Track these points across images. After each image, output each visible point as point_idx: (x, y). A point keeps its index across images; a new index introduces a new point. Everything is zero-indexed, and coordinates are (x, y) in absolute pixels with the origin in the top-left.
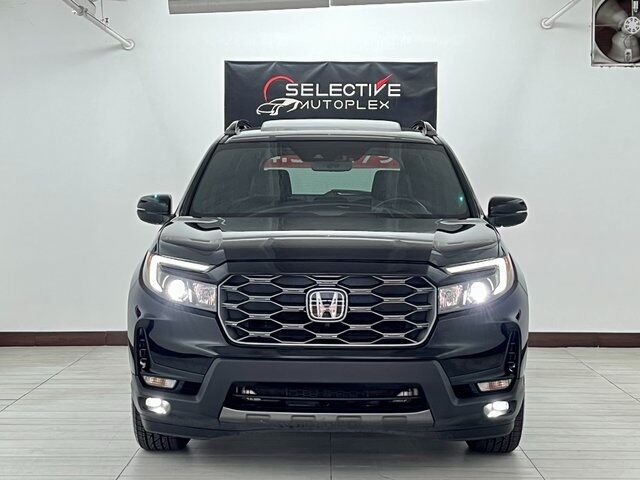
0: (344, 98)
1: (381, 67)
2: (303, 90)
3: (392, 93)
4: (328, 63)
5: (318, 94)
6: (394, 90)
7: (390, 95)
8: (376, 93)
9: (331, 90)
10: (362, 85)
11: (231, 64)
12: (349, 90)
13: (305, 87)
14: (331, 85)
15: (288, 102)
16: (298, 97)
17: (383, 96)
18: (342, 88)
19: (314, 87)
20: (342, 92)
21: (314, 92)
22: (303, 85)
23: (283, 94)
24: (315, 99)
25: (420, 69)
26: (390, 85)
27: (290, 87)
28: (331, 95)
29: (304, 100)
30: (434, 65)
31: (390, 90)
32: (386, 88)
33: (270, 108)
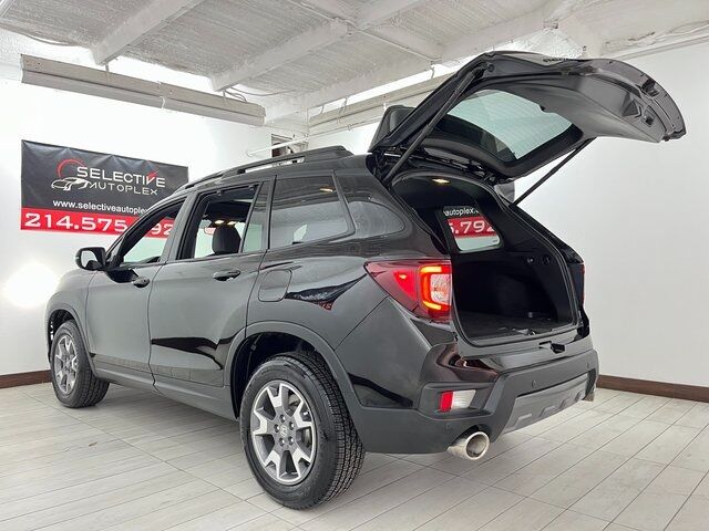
0: (124, 184)
1: (151, 166)
2: (91, 173)
3: (159, 184)
4: (112, 156)
5: (104, 178)
6: (161, 182)
8: (148, 183)
9: (115, 176)
10: (138, 176)
12: (128, 178)
13: (93, 171)
14: (114, 173)
15: (79, 181)
16: (88, 178)
17: (153, 185)
18: (123, 175)
19: (101, 172)
20: (123, 179)
21: (101, 176)
22: (91, 170)
23: (75, 174)
24: (102, 182)
26: (158, 178)
27: (81, 170)
28: (115, 180)
29: (93, 181)
31: (158, 182)
32: (155, 180)
33: (63, 184)
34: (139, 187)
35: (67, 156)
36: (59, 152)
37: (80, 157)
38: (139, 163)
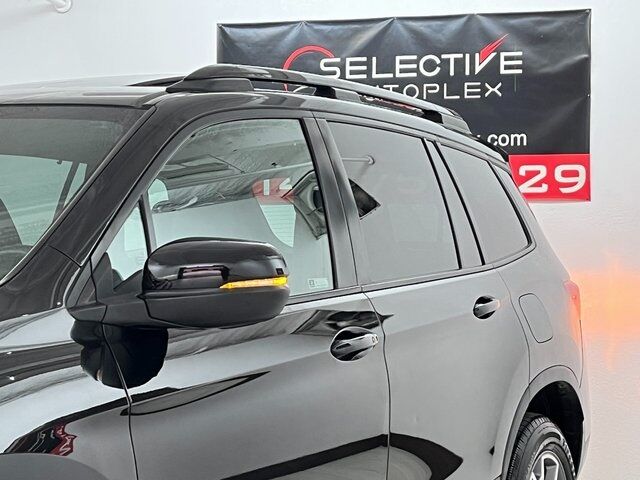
0: (420, 80)
1: (487, 23)
2: (348, 68)
3: (507, 67)
4: (393, 20)
5: (375, 76)
6: (510, 62)
7: (503, 71)
8: (478, 68)
9: (398, 67)
10: (452, 57)
11: (227, 30)
12: (430, 66)
13: (352, 64)
14: (398, 58)
17: (491, 74)
18: (417, 62)
19: (368, 64)
20: (417, 70)
21: (368, 72)
22: (348, 60)
25: (559, 22)
26: (503, 55)
27: (326, 65)
28: (398, 75)
30: (584, 15)
31: (503, 63)
32: (497, 59)
34: (456, 85)
35: (300, 42)
36: (284, 34)
37: (327, 37)
38: (455, 25)
